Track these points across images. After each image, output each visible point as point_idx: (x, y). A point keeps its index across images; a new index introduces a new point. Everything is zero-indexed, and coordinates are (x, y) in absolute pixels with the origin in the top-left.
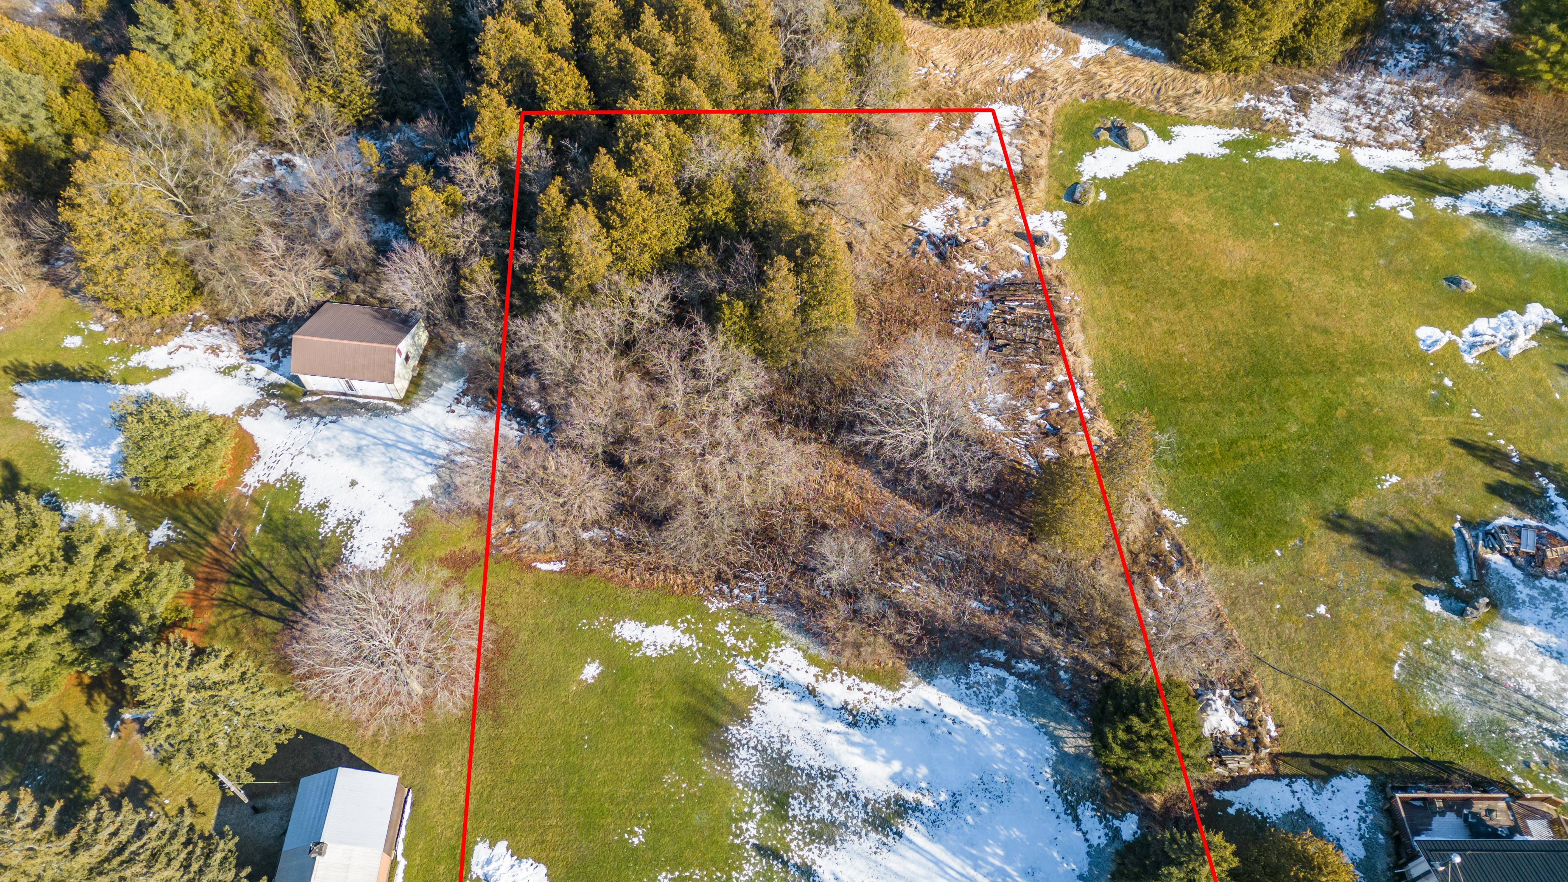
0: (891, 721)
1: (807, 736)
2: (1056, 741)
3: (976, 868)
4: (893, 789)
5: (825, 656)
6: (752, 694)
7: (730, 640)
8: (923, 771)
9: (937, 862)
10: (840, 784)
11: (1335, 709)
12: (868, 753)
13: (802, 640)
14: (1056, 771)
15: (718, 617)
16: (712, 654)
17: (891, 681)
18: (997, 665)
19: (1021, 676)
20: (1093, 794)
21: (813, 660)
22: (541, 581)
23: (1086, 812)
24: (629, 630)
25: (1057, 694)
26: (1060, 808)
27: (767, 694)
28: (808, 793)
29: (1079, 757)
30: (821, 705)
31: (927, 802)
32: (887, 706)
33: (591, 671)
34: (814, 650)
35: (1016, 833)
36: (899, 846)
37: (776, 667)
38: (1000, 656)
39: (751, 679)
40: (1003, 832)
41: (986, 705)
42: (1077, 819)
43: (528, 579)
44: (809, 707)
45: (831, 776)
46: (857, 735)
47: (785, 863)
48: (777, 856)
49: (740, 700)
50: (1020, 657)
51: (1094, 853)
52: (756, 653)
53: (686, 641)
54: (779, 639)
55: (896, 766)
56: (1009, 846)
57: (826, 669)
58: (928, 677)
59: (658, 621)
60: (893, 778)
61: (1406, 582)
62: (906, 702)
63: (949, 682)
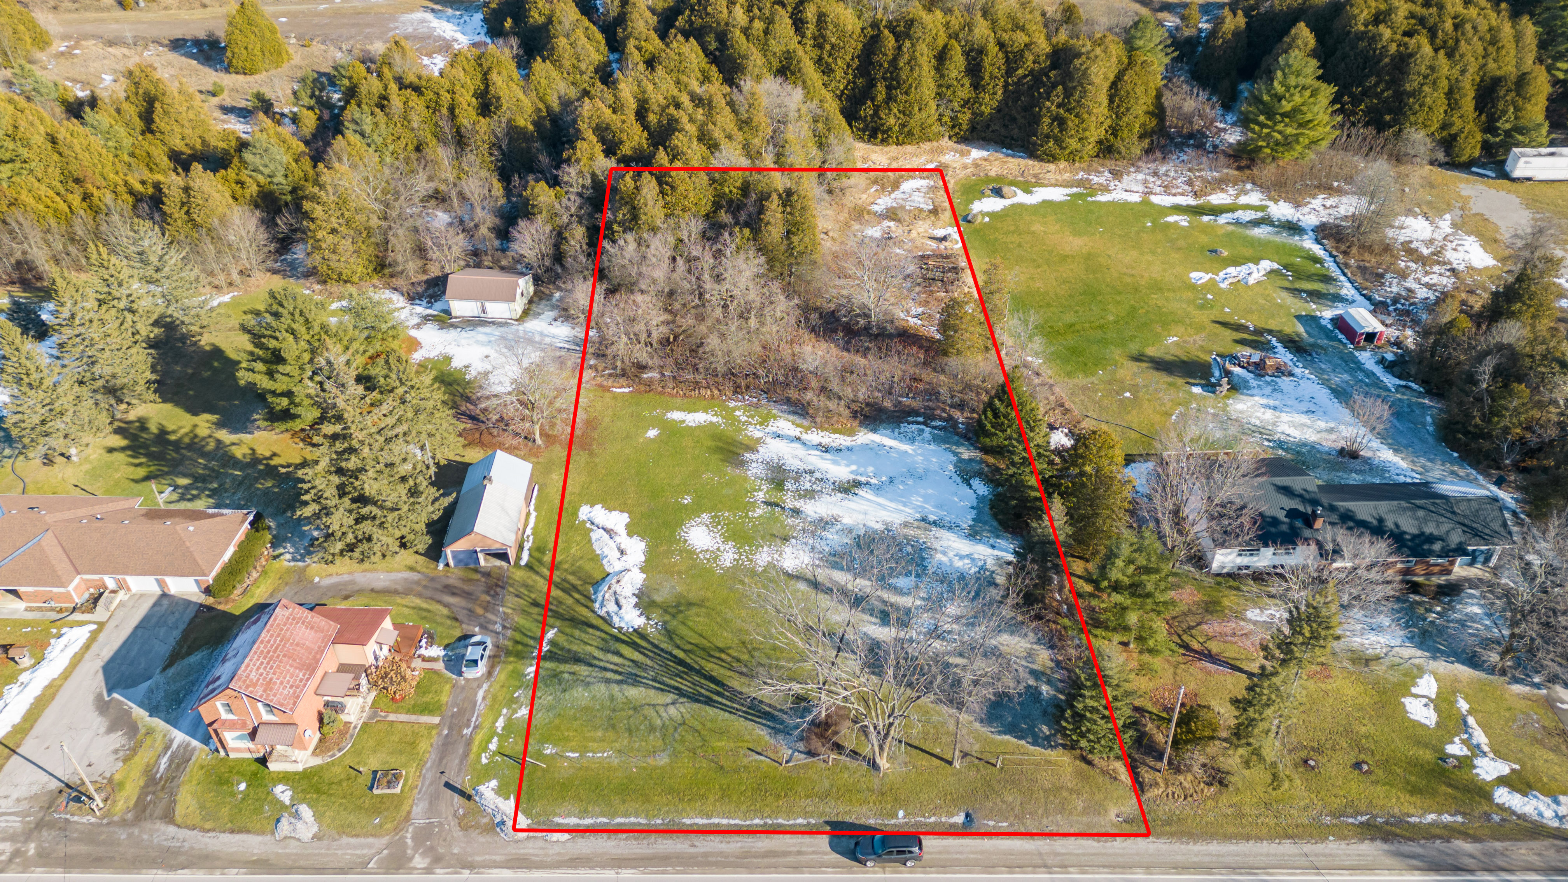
0: (850, 449)
1: (795, 457)
2: (956, 454)
3: (905, 505)
4: (852, 477)
5: (806, 423)
6: (759, 441)
7: (744, 418)
8: (870, 469)
9: (880, 505)
10: (818, 475)
11: (1134, 435)
12: (835, 462)
13: (791, 417)
14: (956, 466)
15: (736, 408)
16: (732, 424)
17: (851, 433)
18: (918, 423)
19: (934, 428)
20: (980, 474)
21: (798, 426)
22: (615, 397)
23: (976, 483)
24: (676, 415)
25: (957, 434)
26: (959, 480)
27: (768, 440)
28: (796, 480)
29: (970, 460)
30: (804, 444)
31: (874, 481)
32: (848, 444)
33: (652, 433)
34: (799, 420)
35: (930, 491)
36: (855, 498)
37: (774, 429)
38: (921, 419)
39: (758, 434)
40: (922, 491)
41: (912, 440)
42: (970, 485)
43: (607, 394)
44: (796, 445)
45: (811, 472)
46: (827, 456)
47: (783, 508)
48: (777, 505)
49: (751, 443)
50: (933, 418)
51: (980, 499)
52: (761, 424)
53: (715, 419)
54: (775, 418)
55: (854, 467)
56: (926, 498)
57: (807, 429)
58: (874, 430)
59: (696, 411)
60: (852, 472)
61: (1180, 381)
62: (859, 442)
63: (888, 432)
